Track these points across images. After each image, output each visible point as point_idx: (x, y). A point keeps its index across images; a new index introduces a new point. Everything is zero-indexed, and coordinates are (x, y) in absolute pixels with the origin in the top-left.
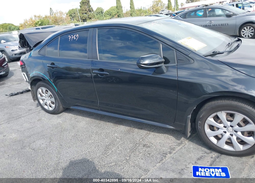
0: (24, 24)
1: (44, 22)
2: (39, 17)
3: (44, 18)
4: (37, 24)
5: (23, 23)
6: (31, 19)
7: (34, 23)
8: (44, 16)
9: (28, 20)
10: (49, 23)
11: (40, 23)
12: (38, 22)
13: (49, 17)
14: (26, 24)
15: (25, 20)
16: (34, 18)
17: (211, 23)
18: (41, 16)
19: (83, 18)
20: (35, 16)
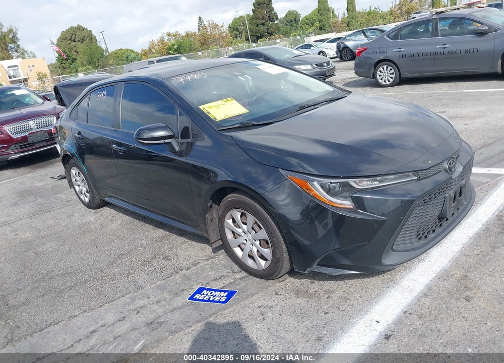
0: (150, 49)
1: (183, 45)
2: (175, 36)
3: (183, 37)
4: (170, 49)
5: (147, 48)
6: (162, 40)
7: (166, 47)
8: (184, 34)
9: (156, 42)
10: (191, 46)
11: (176, 47)
12: (173, 45)
13: (192, 36)
14: (153, 50)
15: (150, 42)
16: (166, 38)
17: (445, 48)
18: (179, 33)
19: (257, 34)
20: (169, 35)
